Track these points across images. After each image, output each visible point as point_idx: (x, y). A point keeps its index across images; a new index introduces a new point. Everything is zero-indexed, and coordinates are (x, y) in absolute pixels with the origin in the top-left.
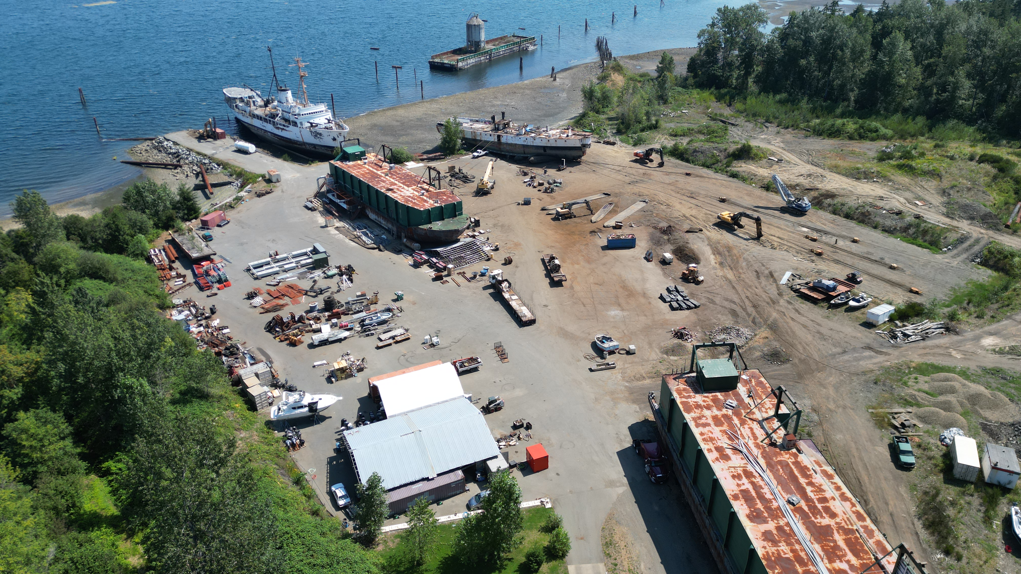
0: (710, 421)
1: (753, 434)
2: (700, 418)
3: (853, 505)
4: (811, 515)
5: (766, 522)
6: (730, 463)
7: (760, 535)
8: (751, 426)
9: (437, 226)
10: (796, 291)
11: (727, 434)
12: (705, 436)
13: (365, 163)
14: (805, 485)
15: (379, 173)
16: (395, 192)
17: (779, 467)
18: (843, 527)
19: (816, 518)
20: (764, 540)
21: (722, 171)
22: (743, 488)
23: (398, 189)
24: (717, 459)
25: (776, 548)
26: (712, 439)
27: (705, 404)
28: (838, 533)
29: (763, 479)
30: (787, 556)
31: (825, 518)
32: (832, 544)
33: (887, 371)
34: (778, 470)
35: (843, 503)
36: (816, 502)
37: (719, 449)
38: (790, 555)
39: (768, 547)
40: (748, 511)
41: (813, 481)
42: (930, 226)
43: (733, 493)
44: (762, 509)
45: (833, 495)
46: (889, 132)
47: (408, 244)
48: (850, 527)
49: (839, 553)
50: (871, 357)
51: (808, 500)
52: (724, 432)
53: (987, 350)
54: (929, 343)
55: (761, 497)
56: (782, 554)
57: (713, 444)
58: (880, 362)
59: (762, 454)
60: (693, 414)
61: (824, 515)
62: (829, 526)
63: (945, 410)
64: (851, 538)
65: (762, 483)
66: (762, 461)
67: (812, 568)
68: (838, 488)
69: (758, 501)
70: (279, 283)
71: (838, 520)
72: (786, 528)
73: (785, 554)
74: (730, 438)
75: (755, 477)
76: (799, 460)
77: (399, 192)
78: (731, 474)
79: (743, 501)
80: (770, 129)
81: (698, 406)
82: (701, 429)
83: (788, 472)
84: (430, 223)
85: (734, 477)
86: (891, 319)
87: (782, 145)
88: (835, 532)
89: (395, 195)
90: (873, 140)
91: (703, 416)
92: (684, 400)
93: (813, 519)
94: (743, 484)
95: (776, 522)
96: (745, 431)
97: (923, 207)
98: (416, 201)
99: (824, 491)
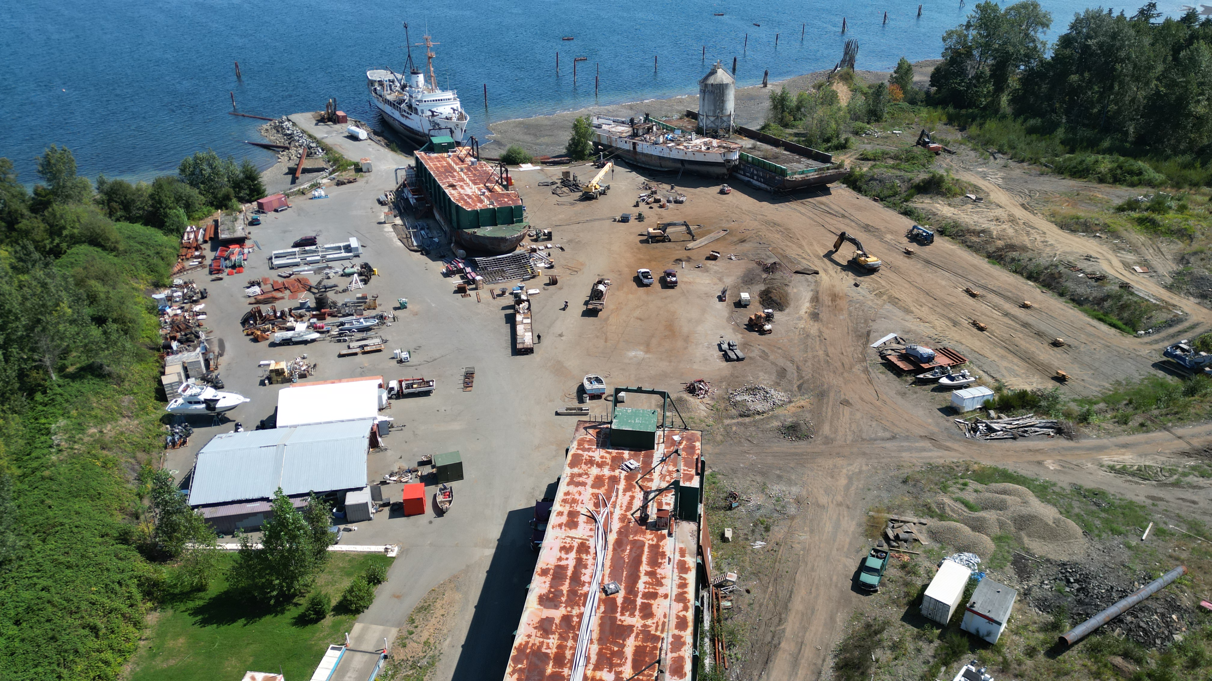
0: (590, 482)
1: (630, 503)
2: (580, 475)
3: (686, 609)
4: (619, 610)
5: (556, 607)
6: (573, 533)
7: (537, 620)
8: (635, 494)
9: (486, 231)
10: (883, 357)
11: (598, 498)
12: (568, 497)
13: (449, 156)
14: (642, 574)
15: (457, 168)
16: (456, 189)
17: (628, 548)
18: (650, 631)
19: (622, 614)
20: (535, 628)
21: (893, 206)
22: (563, 563)
23: (461, 186)
24: (560, 526)
25: (541, 640)
26: (574, 501)
27: (600, 460)
28: (637, 637)
29: (594, 559)
30: (548, 651)
31: (635, 616)
32: (616, 649)
33: (932, 468)
34: (624, 551)
35: (674, 604)
36: (640, 595)
37: (573, 515)
38: (552, 651)
39: (533, 637)
40: (544, 591)
41: (659, 571)
42: (1135, 299)
43: (544, 567)
44: (565, 592)
45: (669, 593)
46: (1160, 177)
47: (454, 250)
48: (658, 633)
49: (616, 661)
50: (923, 450)
51: (631, 590)
52: (596, 496)
53: (1102, 466)
54: (1020, 444)
55: (576, 579)
56: (545, 647)
57: (571, 507)
58: (931, 458)
59: (620, 529)
60: (576, 470)
61: (637, 613)
62: (631, 628)
63: (974, 529)
64: (647, 646)
65: (590, 562)
66: (612, 537)
67: (566, 671)
68: (683, 585)
69: (568, 581)
70: (291, 275)
71: (649, 622)
72: (575, 619)
73: (548, 647)
74: (597, 505)
75: (588, 553)
76: (661, 544)
77: (460, 189)
78: (562, 545)
79: (548, 579)
80: (998, 161)
81: (591, 462)
82: (572, 489)
83: (634, 555)
84: (478, 227)
85: (563, 548)
86: (986, 407)
87: (1000, 181)
88: (633, 635)
89: (453, 192)
90: (1132, 185)
91: (586, 474)
92: (580, 452)
93: (618, 615)
94: (567, 559)
95: (569, 609)
96: (623, 499)
97: (1142, 275)
98: (469, 201)
99: (662, 585)
